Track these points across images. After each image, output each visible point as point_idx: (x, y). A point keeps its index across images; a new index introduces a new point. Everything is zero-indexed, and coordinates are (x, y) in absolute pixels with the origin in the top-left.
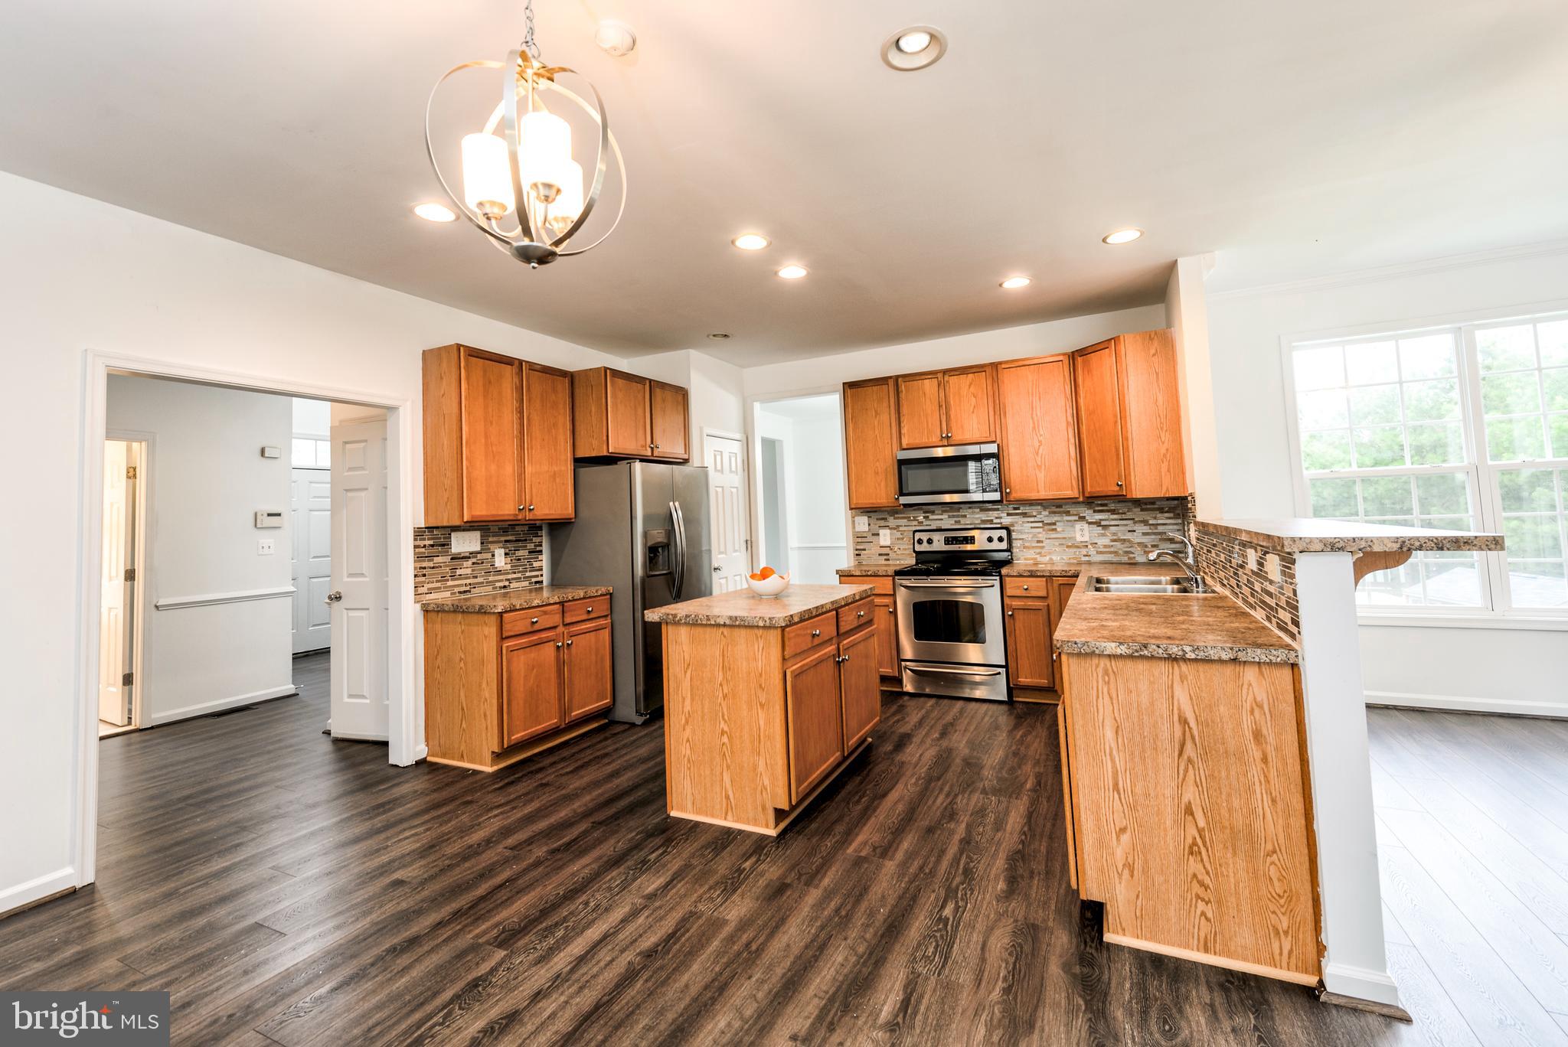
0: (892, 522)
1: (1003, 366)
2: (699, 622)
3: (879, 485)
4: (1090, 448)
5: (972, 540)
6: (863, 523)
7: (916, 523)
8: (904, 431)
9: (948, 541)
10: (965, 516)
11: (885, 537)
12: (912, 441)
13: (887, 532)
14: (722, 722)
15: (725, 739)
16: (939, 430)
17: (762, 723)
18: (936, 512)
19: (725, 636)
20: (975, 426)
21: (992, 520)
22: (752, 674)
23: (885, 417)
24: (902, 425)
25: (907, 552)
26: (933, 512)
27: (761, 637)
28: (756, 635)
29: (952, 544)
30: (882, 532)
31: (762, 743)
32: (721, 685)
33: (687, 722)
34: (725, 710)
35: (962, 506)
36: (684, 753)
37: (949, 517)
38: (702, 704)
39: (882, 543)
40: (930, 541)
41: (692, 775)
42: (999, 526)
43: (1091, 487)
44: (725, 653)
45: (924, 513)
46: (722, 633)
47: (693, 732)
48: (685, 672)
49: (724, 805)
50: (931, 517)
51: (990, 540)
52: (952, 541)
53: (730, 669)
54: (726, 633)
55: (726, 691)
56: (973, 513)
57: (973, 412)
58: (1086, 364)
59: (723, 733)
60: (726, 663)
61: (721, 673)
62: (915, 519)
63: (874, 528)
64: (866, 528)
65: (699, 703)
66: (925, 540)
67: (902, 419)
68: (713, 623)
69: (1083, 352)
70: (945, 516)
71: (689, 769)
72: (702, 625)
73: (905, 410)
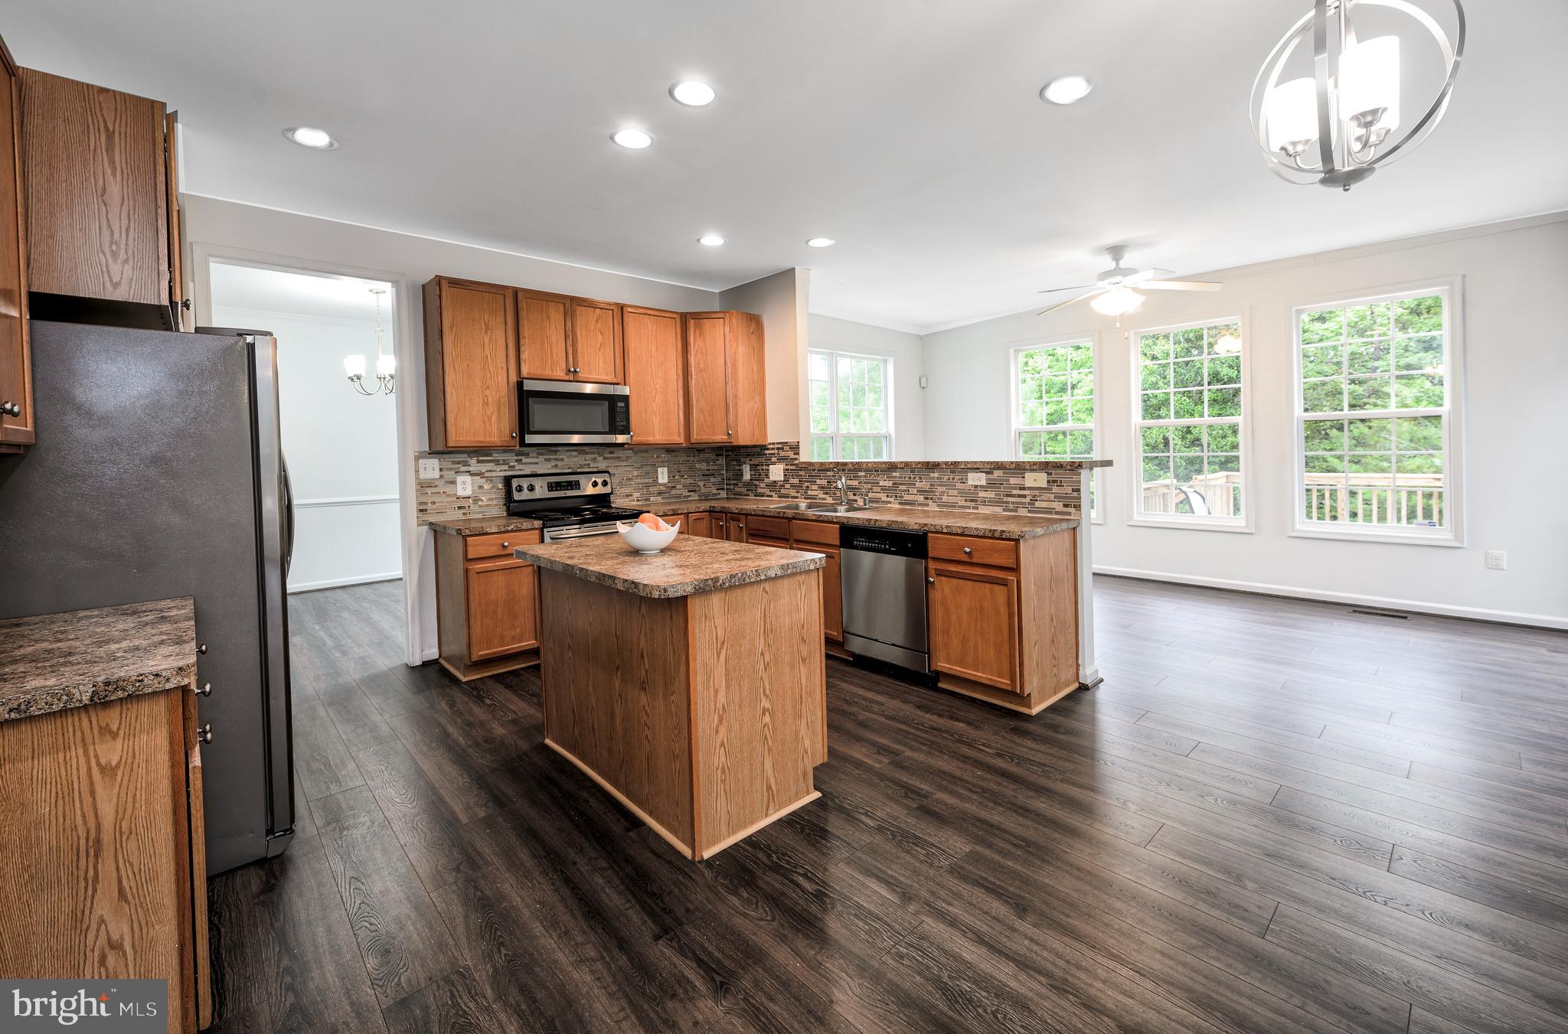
0: (474, 465)
1: (629, 310)
2: (747, 580)
3: (490, 419)
4: (697, 401)
5: (576, 485)
6: (431, 468)
7: (506, 467)
8: (524, 356)
9: (552, 487)
10: (563, 460)
11: (465, 486)
12: (532, 371)
13: (468, 478)
14: (763, 699)
15: (767, 719)
16: (564, 363)
17: (804, 680)
18: (531, 455)
19: (766, 593)
20: (601, 364)
21: (589, 465)
22: (795, 628)
23: (499, 335)
24: (522, 349)
25: (495, 502)
26: (527, 455)
27: (803, 583)
28: (799, 582)
29: (557, 490)
30: (460, 479)
31: (804, 703)
32: (762, 654)
33: (721, 721)
34: (767, 683)
35: (560, 448)
36: (716, 764)
37: (546, 460)
38: (739, 686)
39: (460, 492)
40: (531, 488)
41: (727, 787)
42: (596, 470)
43: (698, 434)
44: (767, 613)
45: (517, 455)
46: (764, 589)
47: (729, 730)
48: (719, 654)
49: (765, 799)
50: (524, 460)
51: (595, 484)
52: (556, 487)
53: (772, 631)
54: (767, 589)
55: (767, 658)
56: (571, 456)
57: (600, 350)
58: (698, 327)
59: (765, 711)
60: (768, 626)
61: (762, 640)
62: (505, 463)
63: (449, 475)
64: (436, 474)
65: (737, 688)
66: (525, 486)
67: (522, 342)
68: (763, 577)
69: (698, 316)
70: (541, 459)
71: (724, 781)
72: (751, 584)
73: (525, 332)
